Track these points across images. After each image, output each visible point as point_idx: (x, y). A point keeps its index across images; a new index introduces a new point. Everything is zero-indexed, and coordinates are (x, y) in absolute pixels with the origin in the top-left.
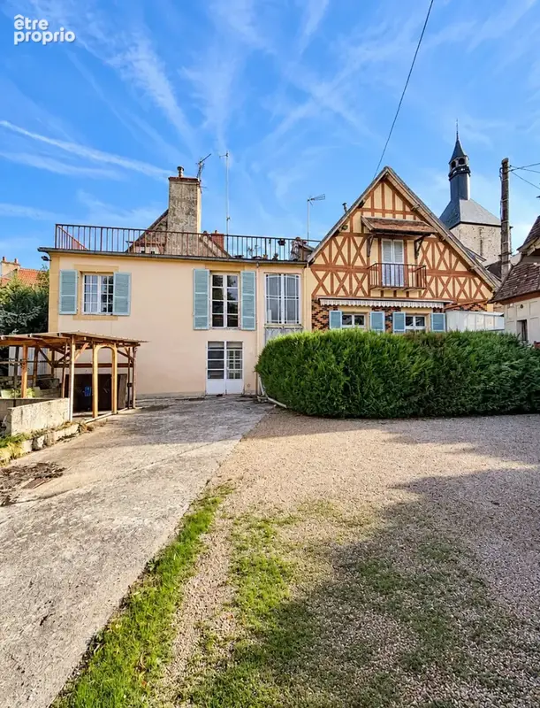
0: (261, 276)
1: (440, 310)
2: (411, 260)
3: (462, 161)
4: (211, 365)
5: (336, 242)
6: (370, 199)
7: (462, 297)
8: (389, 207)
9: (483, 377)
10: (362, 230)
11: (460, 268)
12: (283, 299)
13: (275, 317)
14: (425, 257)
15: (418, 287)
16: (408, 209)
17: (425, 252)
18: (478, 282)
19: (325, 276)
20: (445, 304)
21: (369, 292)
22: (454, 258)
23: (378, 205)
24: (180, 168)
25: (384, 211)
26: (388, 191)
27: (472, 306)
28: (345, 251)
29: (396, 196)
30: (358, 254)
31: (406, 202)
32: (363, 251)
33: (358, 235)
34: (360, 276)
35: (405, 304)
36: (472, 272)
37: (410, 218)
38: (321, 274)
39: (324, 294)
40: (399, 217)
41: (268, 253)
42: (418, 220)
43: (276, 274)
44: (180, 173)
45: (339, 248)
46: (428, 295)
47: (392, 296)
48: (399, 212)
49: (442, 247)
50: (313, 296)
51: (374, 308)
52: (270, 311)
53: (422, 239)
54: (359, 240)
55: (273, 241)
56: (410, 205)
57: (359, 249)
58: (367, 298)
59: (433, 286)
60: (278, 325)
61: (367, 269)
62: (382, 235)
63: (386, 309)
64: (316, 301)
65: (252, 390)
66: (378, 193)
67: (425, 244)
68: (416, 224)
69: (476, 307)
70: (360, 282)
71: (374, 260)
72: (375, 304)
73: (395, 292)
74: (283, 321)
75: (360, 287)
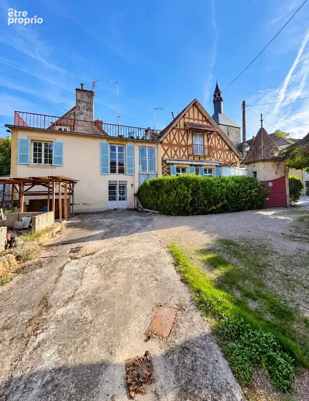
0: (136, 148)
1: (218, 166)
2: (206, 144)
3: (219, 95)
4: (110, 193)
5: (173, 133)
6: (188, 113)
7: (227, 161)
8: (196, 117)
9: (245, 196)
10: (185, 127)
11: (226, 147)
12: (147, 160)
13: (144, 168)
14: (212, 142)
15: (209, 155)
16: (204, 119)
17: (212, 140)
18: (233, 154)
19: (168, 149)
20: (220, 164)
21: (188, 156)
22: (224, 143)
23: (191, 116)
24: (82, 84)
25: (194, 119)
26: (196, 110)
27: (231, 164)
28: (177, 136)
29: (200, 113)
30: (183, 139)
31: (204, 116)
32: (185, 138)
33: (182, 129)
34: (184, 149)
35: (204, 164)
36: (230, 150)
37: (205, 123)
38: (166, 148)
39: (167, 157)
40: (201, 123)
41: (140, 136)
42: (209, 124)
43: (144, 146)
44: (82, 87)
45: (174, 135)
46: (214, 160)
47: (193, 159)
48: (201, 120)
49: (219, 137)
50: (162, 158)
51: (191, 165)
52: (141, 165)
53: (211, 134)
54: (183, 132)
55: (142, 130)
56: (205, 118)
57: (183, 136)
58: (188, 160)
59: (215, 155)
60: (145, 173)
61: (187, 146)
62: (193, 130)
63: (196, 165)
64: (164, 161)
65: (132, 206)
66: (191, 111)
67: (212, 136)
68: (208, 127)
69: (233, 165)
70: (184, 152)
71: (190, 142)
72: (191, 163)
73: (199, 158)
74: (147, 170)
75: (184, 155)
